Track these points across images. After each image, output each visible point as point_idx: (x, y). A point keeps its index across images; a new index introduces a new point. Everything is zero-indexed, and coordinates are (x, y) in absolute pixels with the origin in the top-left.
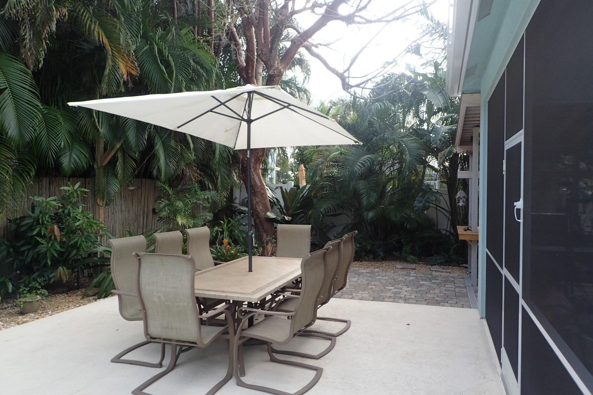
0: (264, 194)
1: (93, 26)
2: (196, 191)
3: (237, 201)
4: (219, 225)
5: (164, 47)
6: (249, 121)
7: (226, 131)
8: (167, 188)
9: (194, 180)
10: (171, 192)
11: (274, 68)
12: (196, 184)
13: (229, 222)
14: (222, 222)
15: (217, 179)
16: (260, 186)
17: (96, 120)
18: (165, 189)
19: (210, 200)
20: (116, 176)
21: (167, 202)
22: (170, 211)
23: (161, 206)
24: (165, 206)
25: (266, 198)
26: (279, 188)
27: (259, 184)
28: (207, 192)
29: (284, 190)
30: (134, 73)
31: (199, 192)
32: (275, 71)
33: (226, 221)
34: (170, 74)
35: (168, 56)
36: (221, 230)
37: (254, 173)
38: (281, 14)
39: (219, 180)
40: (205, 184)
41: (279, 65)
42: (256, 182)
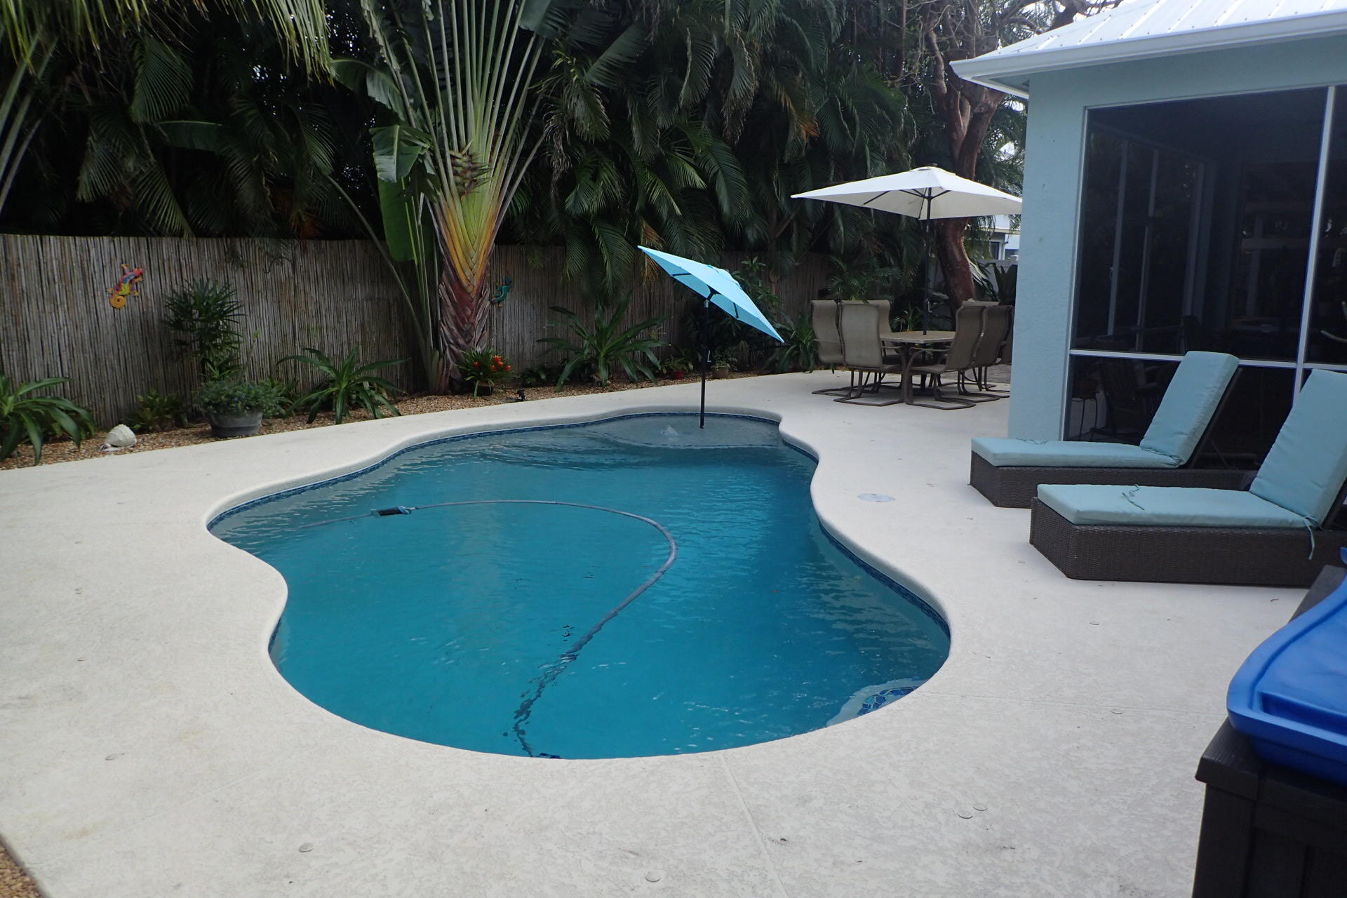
0: (967, 273)
1: (779, 93)
2: (874, 267)
3: (931, 285)
4: (902, 315)
5: (847, 97)
6: (930, 198)
7: (910, 203)
8: (841, 263)
9: (872, 253)
10: (844, 267)
11: (980, 105)
12: (875, 259)
13: (915, 313)
14: (906, 312)
15: (902, 252)
16: (961, 262)
17: (776, 190)
18: (839, 265)
19: (891, 279)
20: (791, 250)
21: (840, 280)
22: (844, 291)
23: (835, 284)
24: (838, 284)
25: (970, 279)
26: (991, 265)
27: (959, 258)
28: (888, 269)
29: (1000, 269)
30: (813, 133)
31: (878, 269)
32: (982, 108)
33: (912, 310)
34: (853, 128)
35: (852, 109)
36: (904, 321)
37: (953, 244)
38: (987, 44)
39: (905, 252)
40: (886, 259)
41: (988, 99)
42: (955, 256)
